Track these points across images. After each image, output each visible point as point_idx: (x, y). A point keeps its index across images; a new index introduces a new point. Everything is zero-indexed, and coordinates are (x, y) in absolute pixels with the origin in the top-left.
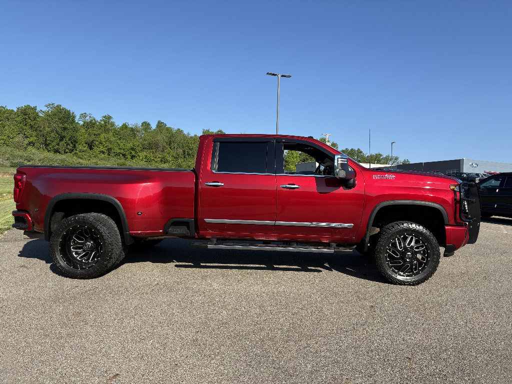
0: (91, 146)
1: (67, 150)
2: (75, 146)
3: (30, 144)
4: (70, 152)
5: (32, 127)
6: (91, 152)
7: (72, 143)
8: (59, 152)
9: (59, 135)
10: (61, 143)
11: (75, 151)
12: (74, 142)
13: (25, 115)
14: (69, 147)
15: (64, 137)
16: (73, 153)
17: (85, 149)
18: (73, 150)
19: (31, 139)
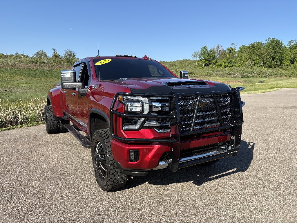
0: (292, 62)
1: (276, 66)
2: (281, 63)
3: (255, 64)
4: (278, 67)
5: (256, 54)
6: (292, 65)
7: (280, 61)
8: (272, 68)
9: (272, 57)
10: (273, 62)
11: (281, 66)
12: (281, 60)
13: (253, 48)
14: (277, 63)
15: (275, 57)
16: (280, 67)
17: (288, 64)
18: (280, 65)
19: (255, 62)
